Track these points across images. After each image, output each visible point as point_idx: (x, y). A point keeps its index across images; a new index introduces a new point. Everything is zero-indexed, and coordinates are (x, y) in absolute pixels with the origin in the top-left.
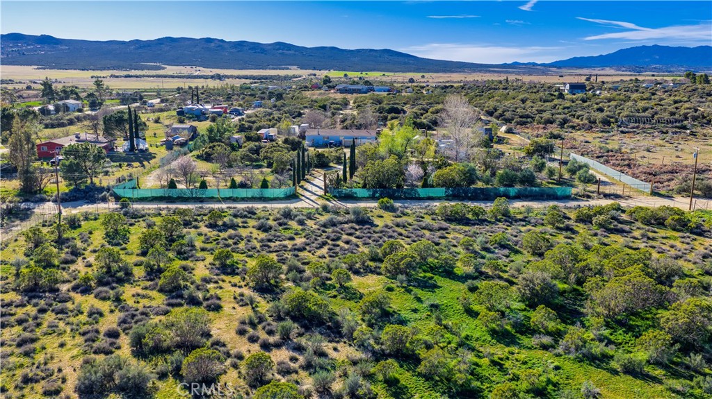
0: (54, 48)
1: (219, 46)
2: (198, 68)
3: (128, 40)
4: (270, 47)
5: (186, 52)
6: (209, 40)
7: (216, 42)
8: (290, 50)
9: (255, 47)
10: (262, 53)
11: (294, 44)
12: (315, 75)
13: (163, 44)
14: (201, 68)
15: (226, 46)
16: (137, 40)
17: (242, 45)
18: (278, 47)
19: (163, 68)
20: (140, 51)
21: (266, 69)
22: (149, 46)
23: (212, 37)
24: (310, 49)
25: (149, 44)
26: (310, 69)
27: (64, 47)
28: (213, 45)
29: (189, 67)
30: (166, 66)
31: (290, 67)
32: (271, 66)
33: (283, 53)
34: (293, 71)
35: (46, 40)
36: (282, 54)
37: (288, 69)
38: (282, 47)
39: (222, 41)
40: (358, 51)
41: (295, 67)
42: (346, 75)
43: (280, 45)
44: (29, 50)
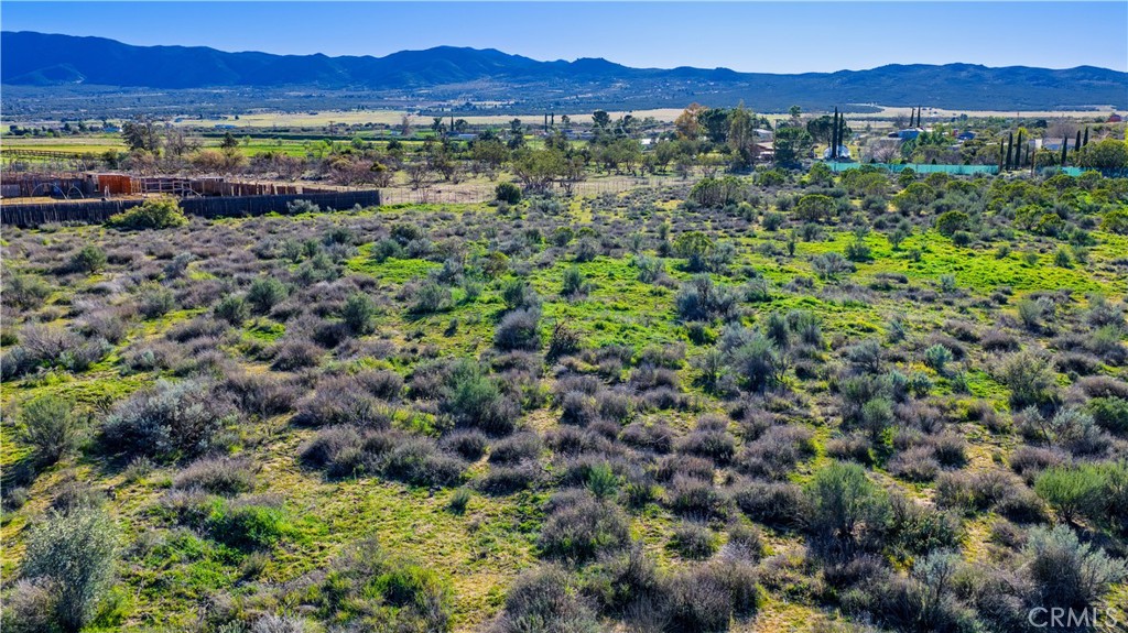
0: (731, 85)
1: (975, 75)
2: (934, 110)
3: (831, 72)
4: (1066, 75)
5: (918, 86)
6: (958, 67)
7: (971, 69)
8: (1104, 79)
9: (1038, 75)
10: (1050, 85)
11: (1114, 69)
13: (883, 76)
14: (939, 110)
15: (987, 75)
16: (846, 71)
17: (1015, 74)
18: (1081, 74)
19: (880, 111)
20: (848, 86)
22: (863, 79)
23: (964, 62)
25: (862, 76)
27: (744, 84)
28: (964, 74)
31: (1097, 107)
32: (1062, 107)
33: (1090, 85)
35: (722, 75)
36: (1087, 86)
37: (1093, 110)
38: (1090, 74)
39: (980, 67)
41: (1109, 107)
43: (1086, 71)
44: (699, 89)
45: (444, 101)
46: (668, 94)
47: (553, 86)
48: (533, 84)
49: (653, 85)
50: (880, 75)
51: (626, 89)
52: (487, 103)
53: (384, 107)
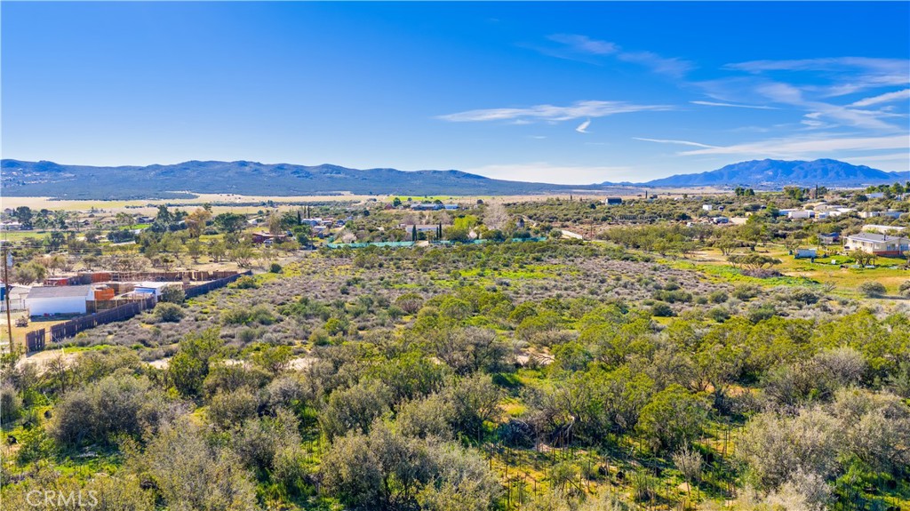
0: (56, 175)
1: (256, 170)
3: (145, 165)
4: (315, 171)
5: (217, 178)
6: (243, 164)
7: (252, 165)
8: (340, 173)
9: (298, 170)
10: (307, 177)
11: (345, 166)
12: (375, 200)
13: (188, 169)
15: (264, 170)
16: (157, 165)
17: (283, 169)
18: (325, 170)
19: (195, 197)
20: (162, 177)
21: (315, 195)
22: (172, 172)
23: (246, 160)
24: (363, 171)
25: (169, 171)
26: (365, 194)
27: (69, 175)
28: (247, 168)
29: (225, 195)
30: (197, 194)
31: (342, 193)
32: (320, 193)
33: (332, 176)
34: (347, 196)
35: (45, 167)
36: (330, 178)
37: (340, 194)
38: (330, 170)
39: (259, 164)
40: (420, 173)
41: (349, 192)
42: (410, 199)
43: (327, 168)
50: (185, 169)
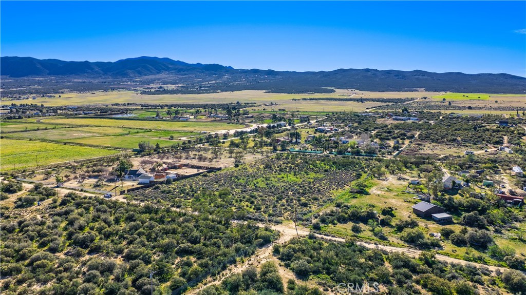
0: (274, 77)
1: (374, 74)
3: (317, 71)
4: (409, 74)
5: (351, 79)
6: (367, 70)
8: (424, 76)
9: (399, 74)
10: (403, 78)
11: (428, 71)
15: (379, 74)
16: (322, 71)
17: (389, 73)
18: (415, 74)
20: (323, 79)
22: (329, 75)
23: (370, 68)
24: (440, 74)
25: (329, 73)
28: (369, 73)
33: (419, 78)
35: (270, 73)
36: (417, 79)
38: (419, 74)
39: (377, 70)
40: (479, 75)
43: (417, 72)
44: (261, 80)
45: (149, 85)
46: (248, 82)
47: (196, 77)
48: (187, 76)
49: (241, 77)
50: (337, 73)
51: (229, 79)
52: (169, 85)
53: (123, 88)
